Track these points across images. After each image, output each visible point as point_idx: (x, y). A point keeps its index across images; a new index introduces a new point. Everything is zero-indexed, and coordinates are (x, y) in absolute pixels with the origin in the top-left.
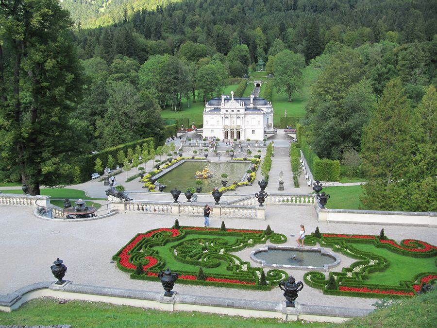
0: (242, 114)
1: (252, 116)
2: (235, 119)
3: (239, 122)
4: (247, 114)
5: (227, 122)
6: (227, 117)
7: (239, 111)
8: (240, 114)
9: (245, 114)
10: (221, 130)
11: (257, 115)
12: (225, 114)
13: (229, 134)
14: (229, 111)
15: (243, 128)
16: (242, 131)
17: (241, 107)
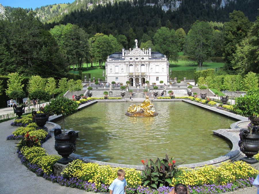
0: (147, 61)
1: (156, 64)
2: (139, 67)
3: (144, 69)
4: (151, 62)
5: (132, 69)
6: (132, 65)
7: (143, 58)
8: (145, 62)
9: (149, 62)
10: (126, 77)
11: (160, 63)
12: (129, 62)
13: (134, 81)
14: (134, 59)
15: (148, 74)
16: (147, 77)
17: (145, 55)
